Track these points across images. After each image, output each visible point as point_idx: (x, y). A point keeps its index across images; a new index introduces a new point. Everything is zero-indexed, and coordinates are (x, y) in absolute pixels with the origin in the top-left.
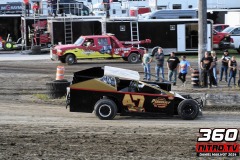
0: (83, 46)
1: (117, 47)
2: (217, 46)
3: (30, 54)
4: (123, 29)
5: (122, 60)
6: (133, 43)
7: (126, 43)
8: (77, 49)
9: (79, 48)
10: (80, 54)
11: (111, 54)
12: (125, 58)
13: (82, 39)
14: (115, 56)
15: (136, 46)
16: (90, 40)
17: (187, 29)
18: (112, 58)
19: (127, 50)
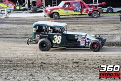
0: (64, 8)
1: (85, 7)
3: (31, 13)
5: (87, 16)
7: (90, 5)
8: (60, 9)
10: (62, 12)
11: (81, 12)
12: (90, 14)
13: (63, 3)
14: (83, 13)
15: (96, 6)
16: (68, 3)
18: (82, 15)
19: (90, 10)
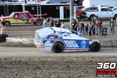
0: (14, 18)
1: (31, 17)
2: (79, 17)
4: (33, 9)
5: (33, 24)
6: (38, 15)
7: (35, 15)
9: (12, 18)
10: (12, 21)
11: (28, 21)
12: (35, 23)
13: (13, 14)
14: (29, 22)
15: (40, 17)
16: (17, 14)
17: (64, 8)
18: (28, 23)
19: (35, 19)
